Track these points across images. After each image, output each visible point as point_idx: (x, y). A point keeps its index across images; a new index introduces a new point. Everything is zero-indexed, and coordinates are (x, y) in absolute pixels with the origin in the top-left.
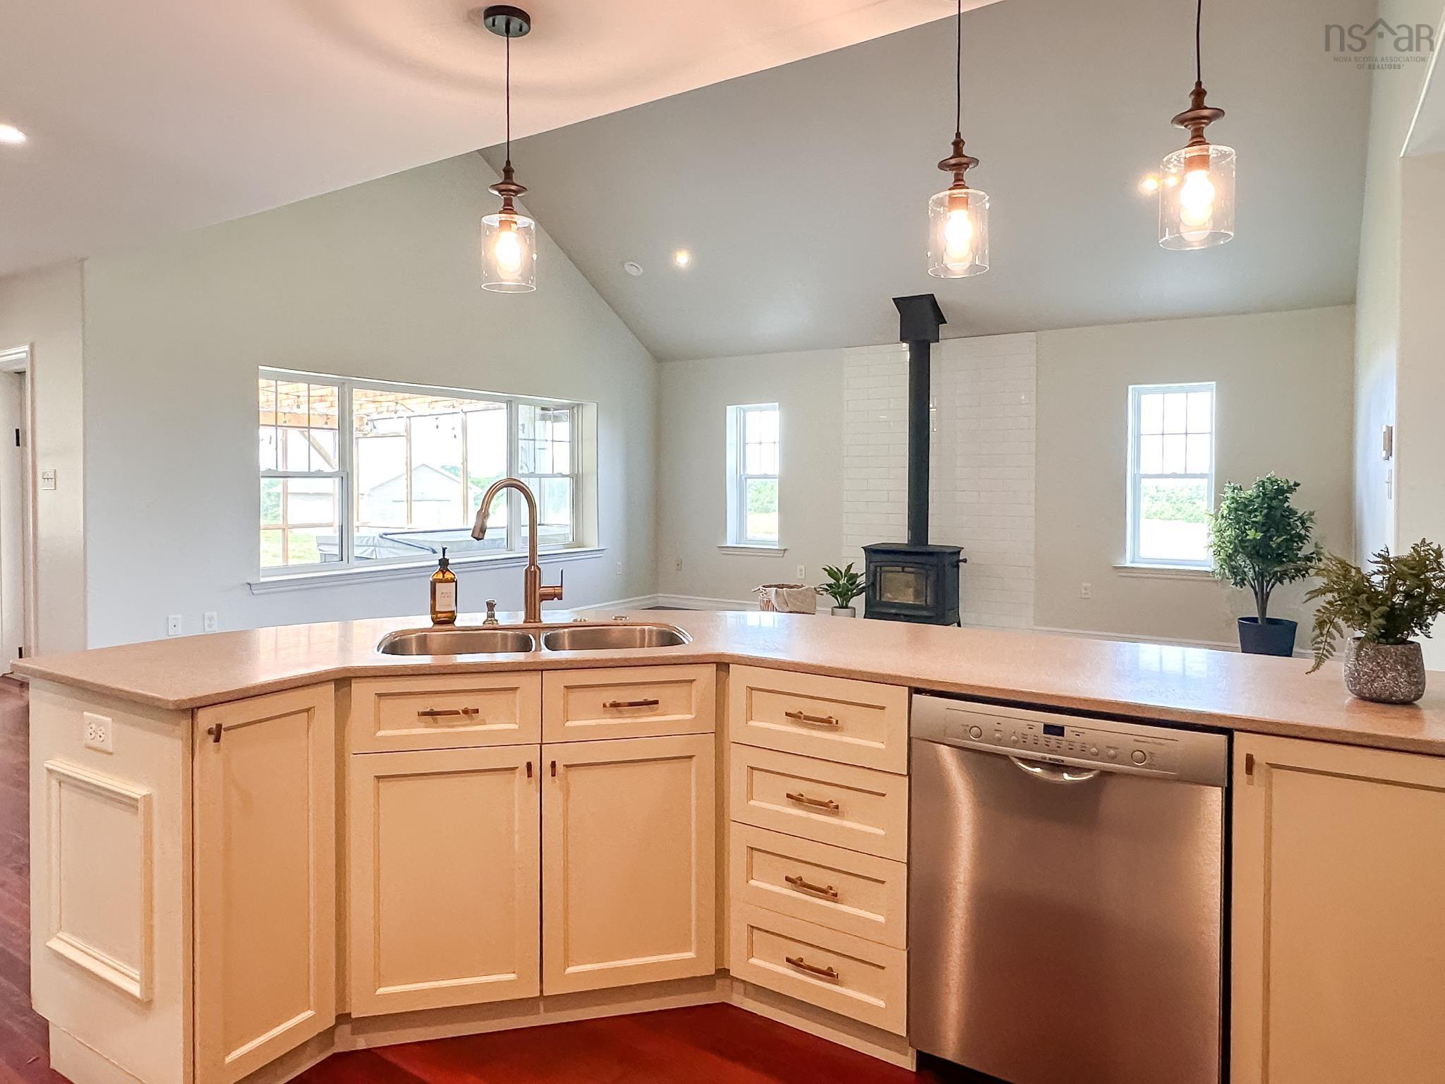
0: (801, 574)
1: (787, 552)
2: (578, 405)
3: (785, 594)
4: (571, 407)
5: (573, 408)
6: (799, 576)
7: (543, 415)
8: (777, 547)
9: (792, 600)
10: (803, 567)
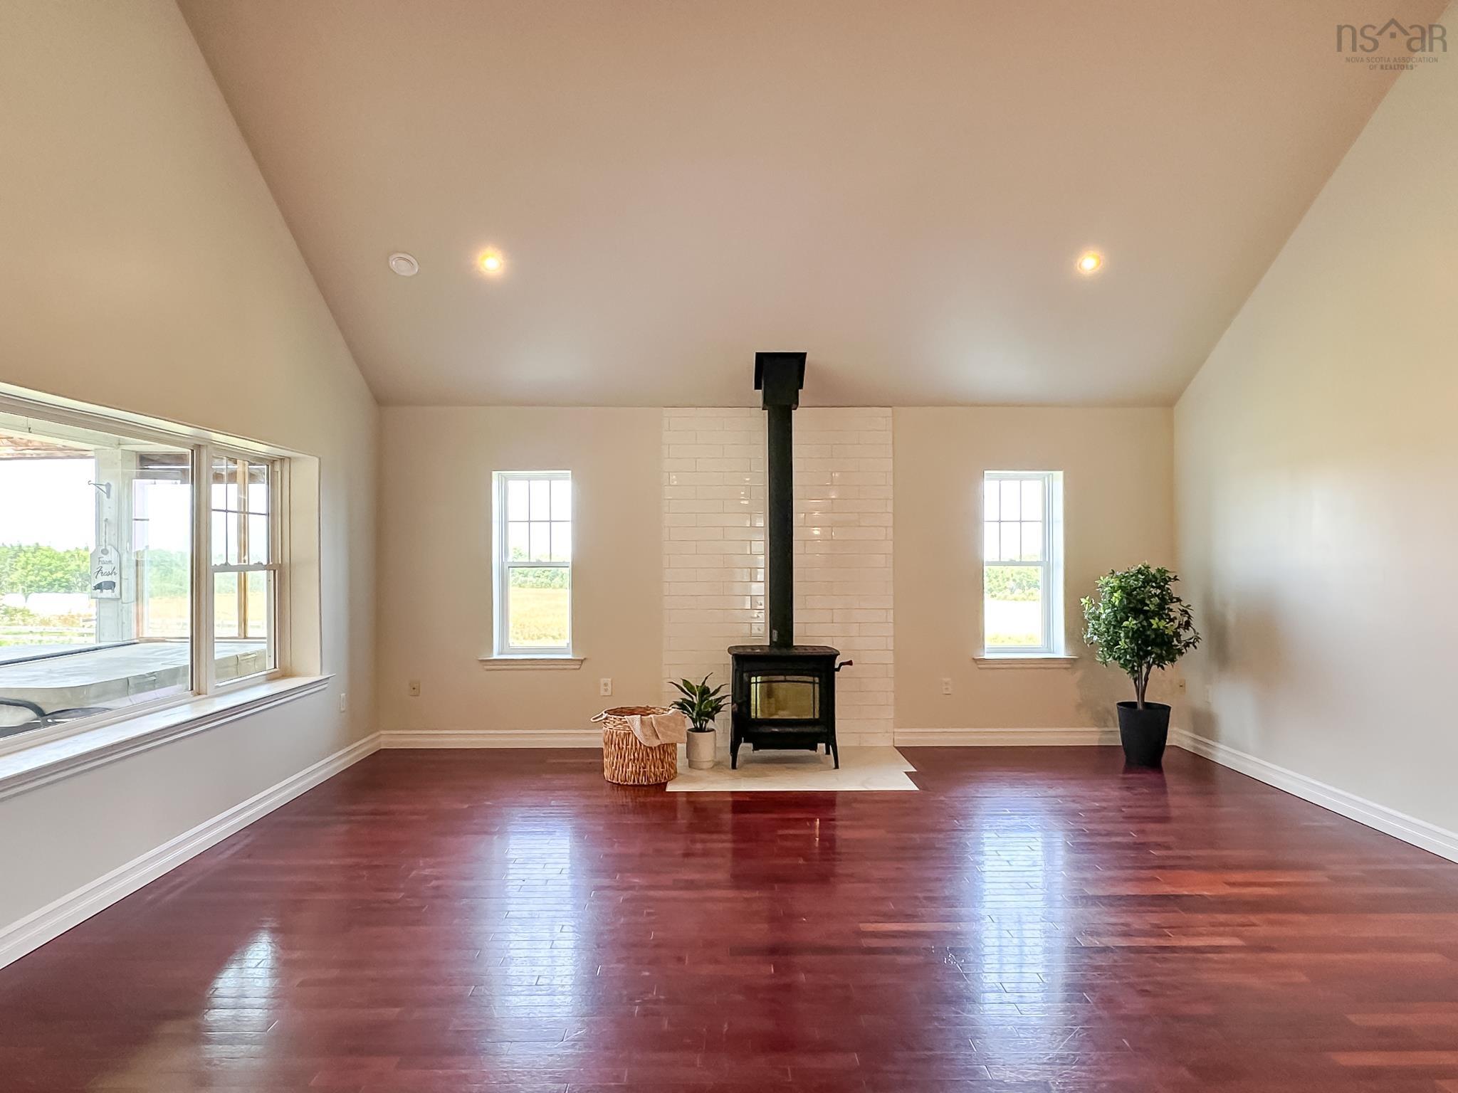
0: (606, 690)
1: (585, 664)
2: (282, 459)
3: (654, 723)
4: (272, 461)
5: (273, 462)
6: (602, 693)
7: (141, 473)
8: (570, 657)
9: (662, 729)
10: (610, 680)
